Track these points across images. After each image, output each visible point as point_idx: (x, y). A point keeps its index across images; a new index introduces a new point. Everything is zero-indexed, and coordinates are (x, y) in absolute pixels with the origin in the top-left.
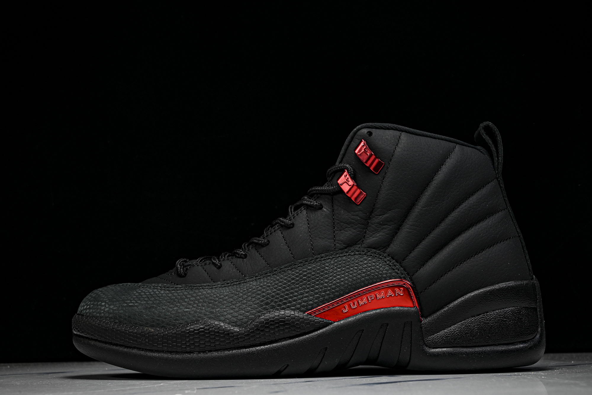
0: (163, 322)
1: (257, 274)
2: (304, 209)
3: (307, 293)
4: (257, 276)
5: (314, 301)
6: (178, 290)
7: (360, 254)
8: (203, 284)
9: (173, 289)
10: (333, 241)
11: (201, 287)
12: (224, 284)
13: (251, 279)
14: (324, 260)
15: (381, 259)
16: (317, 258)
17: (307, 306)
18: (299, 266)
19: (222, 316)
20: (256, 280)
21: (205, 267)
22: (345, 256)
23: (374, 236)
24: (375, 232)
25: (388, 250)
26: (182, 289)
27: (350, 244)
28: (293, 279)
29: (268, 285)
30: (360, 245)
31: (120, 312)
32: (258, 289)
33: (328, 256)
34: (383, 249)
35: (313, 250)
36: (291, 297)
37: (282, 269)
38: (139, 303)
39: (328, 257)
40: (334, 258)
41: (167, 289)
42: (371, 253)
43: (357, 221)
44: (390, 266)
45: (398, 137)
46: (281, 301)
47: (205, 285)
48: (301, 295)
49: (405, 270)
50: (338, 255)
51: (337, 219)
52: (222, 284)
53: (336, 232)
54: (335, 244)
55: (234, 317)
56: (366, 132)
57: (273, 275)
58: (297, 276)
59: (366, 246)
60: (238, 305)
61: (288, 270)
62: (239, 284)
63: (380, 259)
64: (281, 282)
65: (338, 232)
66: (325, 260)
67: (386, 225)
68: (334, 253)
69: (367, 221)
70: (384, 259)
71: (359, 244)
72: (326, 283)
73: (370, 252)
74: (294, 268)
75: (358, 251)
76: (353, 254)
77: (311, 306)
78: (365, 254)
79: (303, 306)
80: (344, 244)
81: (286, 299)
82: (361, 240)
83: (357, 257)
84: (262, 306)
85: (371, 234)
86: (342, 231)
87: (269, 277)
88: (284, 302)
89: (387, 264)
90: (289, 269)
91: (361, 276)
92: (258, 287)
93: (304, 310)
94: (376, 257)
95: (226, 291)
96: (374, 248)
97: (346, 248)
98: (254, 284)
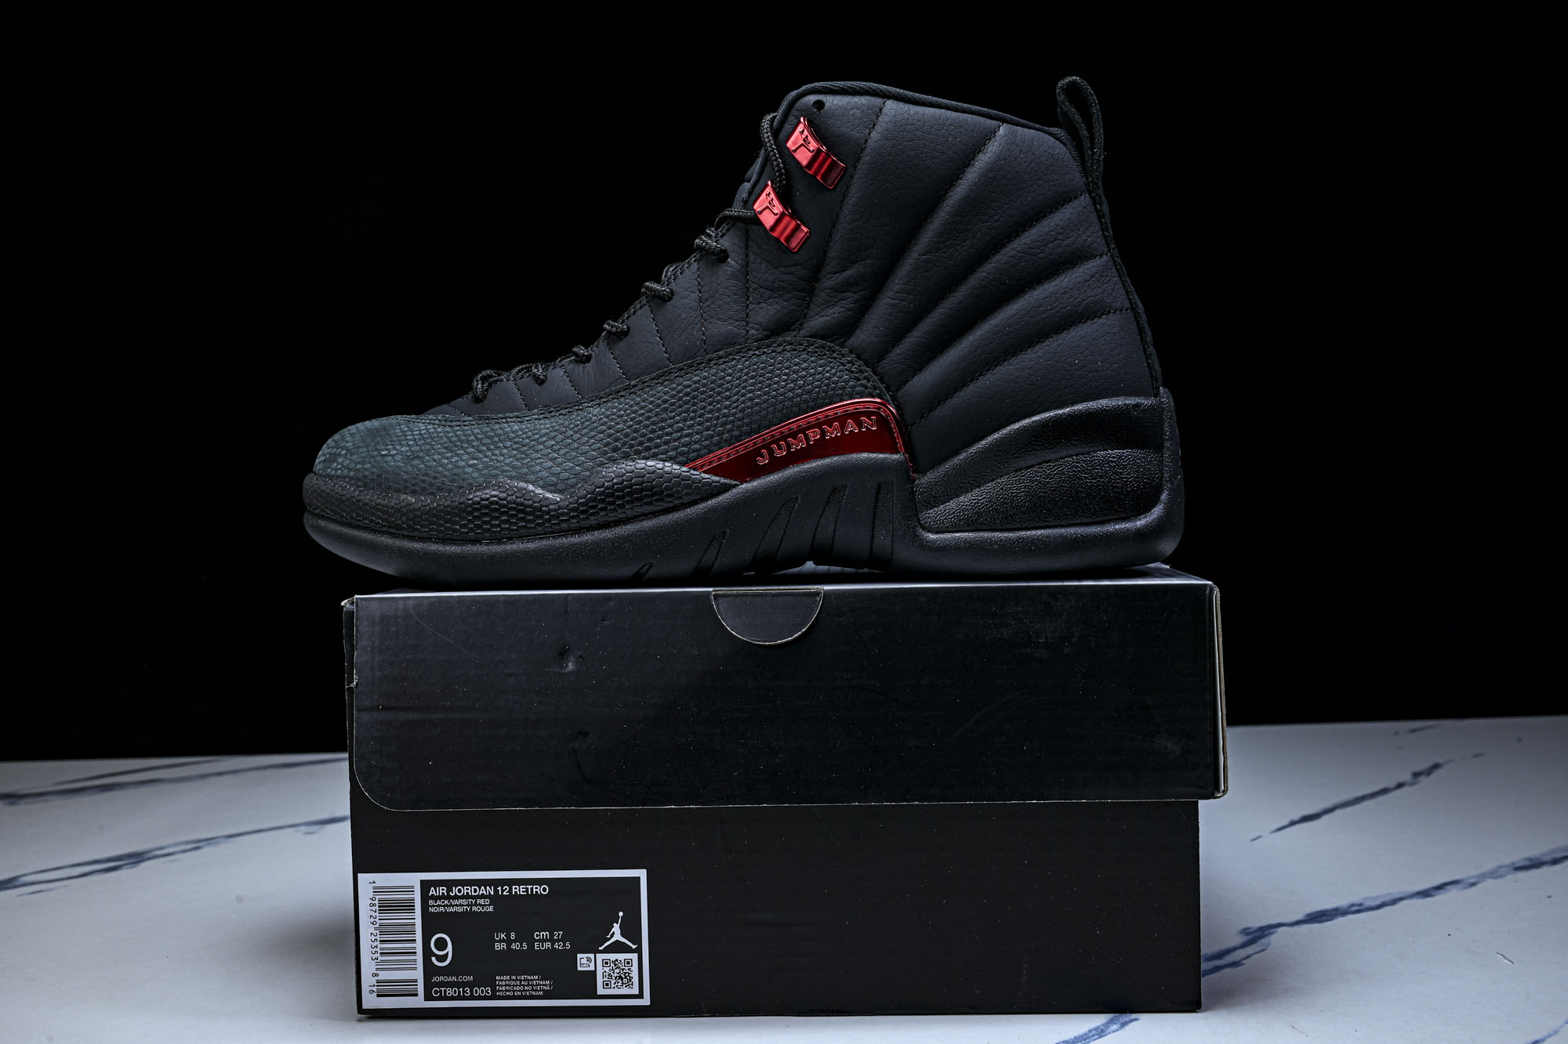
0: (431, 485)
1: (602, 394)
2: (695, 259)
3: (689, 427)
4: (602, 398)
5: (703, 443)
6: (465, 426)
7: (795, 350)
8: (507, 415)
9: (458, 423)
10: (744, 324)
11: (504, 420)
13: (591, 404)
14: (724, 362)
15: (835, 358)
16: (710, 360)
17: (688, 453)
18: (676, 377)
19: (533, 473)
20: (599, 405)
21: (519, 381)
22: (764, 353)
23: (823, 313)
24: (824, 306)
25: (850, 342)
26: (472, 423)
27: (776, 330)
28: (665, 401)
29: (619, 413)
30: (796, 332)
31: (366, 466)
32: (602, 421)
33: (731, 355)
34: (842, 340)
35: (705, 344)
36: (659, 437)
37: (646, 382)
38: (397, 450)
39: (731, 357)
40: (743, 357)
41: (449, 423)
42: (816, 347)
43: (790, 285)
44: (852, 372)
45: (878, 110)
46: (641, 444)
47: (511, 415)
48: (679, 432)
49: (882, 380)
50: (751, 353)
51: (753, 280)
52: (541, 414)
53: (751, 307)
54: (747, 331)
55: (554, 475)
56: (812, 102)
57: (630, 394)
58: (673, 397)
59: (808, 334)
60: (562, 452)
61: (657, 384)
62: (569, 412)
63: (833, 360)
64: (642, 408)
65: (754, 306)
66: (727, 362)
67: (847, 292)
68: (742, 348)
69: (810, 285)
70: (841, 359)
71: (794, 330)
72: (725, 408)
73: (813, 345)
74: (668, 380)
75: (791, 344)
76: (780, 349)
77: (696, 453)
78: (804, 350)
79: (682, 454)
80: (765, 330)
81: (650, 440)
82: (799, 323)
83: (788, 355)
84: (606, 453)
85: (819, 310)
86: (763, 305)
87: (622, 399)
88: (646, 446)
89: (847, 370)
90: (659, 383)
91: (793, 393)
92: (602, 419)
93: (682, 460)
94: (825, 354)
95: (546, 425)
96: (822, 338)
97: (768, 337)
98: (595, 412)
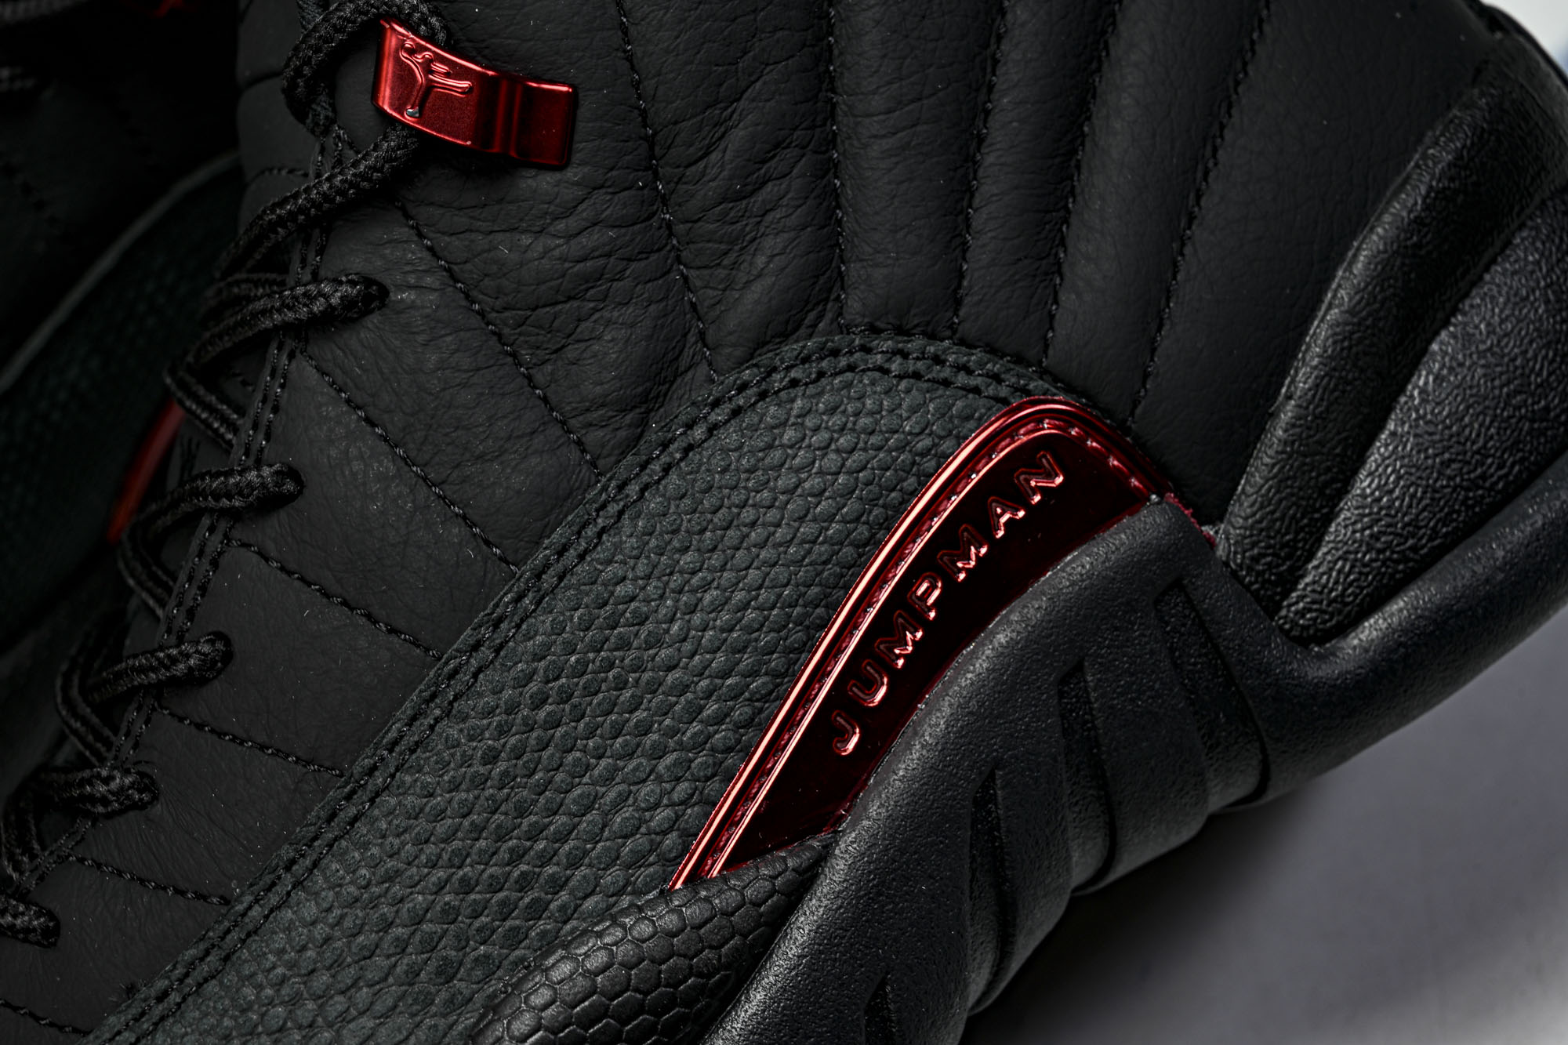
1: (287, 852)
2: (291, 356)
3: (608, 780)
4: (293, 862)
5: (675, 797)
7: (736, 412)
10: (555, 431)
12: (143, 1014)
13: (274, 899)
14: (581, 557)
15: (851, 368)
16: (540, 574)
17: (654, 847)
18: (477, 675)
20: (300, 885)
22: (667, 470)
23: (742, 277)
24: (732, 256)
25: (855, 304)
27: (651, 395)
28: (491, 757)
29: (381, 871)
30: (703, 369)
32: (348, 923)
33: (586, 526)
34: (829, 316)
35: (488, 543)
36: (545, 859)
37: (395, 742)
39: (590, 531)
40: (621, 513)
42: (788, 369)
43: (609, 255)
44: (917, 376)
46: (506, 910)
48: (589, 808)
49: (993, 350)
50: (633, 489)
51: (498, 303)
52: (137, 1020)
53: (539, 377)
54: (579, 443)
57: (372, 801)
58: (502, 731)
59: (739, 353)
61: (433, 727)
62: (227, 959)
63: (849, 375)
64: (439, 815)
65: (549, 368)
66: (586, 552)
67: (764, 183)
68: (605, 488)
69: (655, 222)
70: (866, 362)
71: (694, 367)
72: (670, 668)
73: (775, 369)
74: (457, 698)
75: (716, 404)
76: (699, 433)
77: (677, 834)
78: (763, 396)
79: (638, 860)
80: (624, 411)
81: (524, 883)
82: (691, 339)
83: (730, 436)
85: (722, 273)
86: (571, 353)
87: (362, 828)
88: (529, 906)
89: (900, 377)
90: (437, 720)
91: (815, 520)
92: (342, 917)
93: (652, 876)
94: (821, 374)
96: (785, 336)
97: (643, 423)
98: (310, 910)
